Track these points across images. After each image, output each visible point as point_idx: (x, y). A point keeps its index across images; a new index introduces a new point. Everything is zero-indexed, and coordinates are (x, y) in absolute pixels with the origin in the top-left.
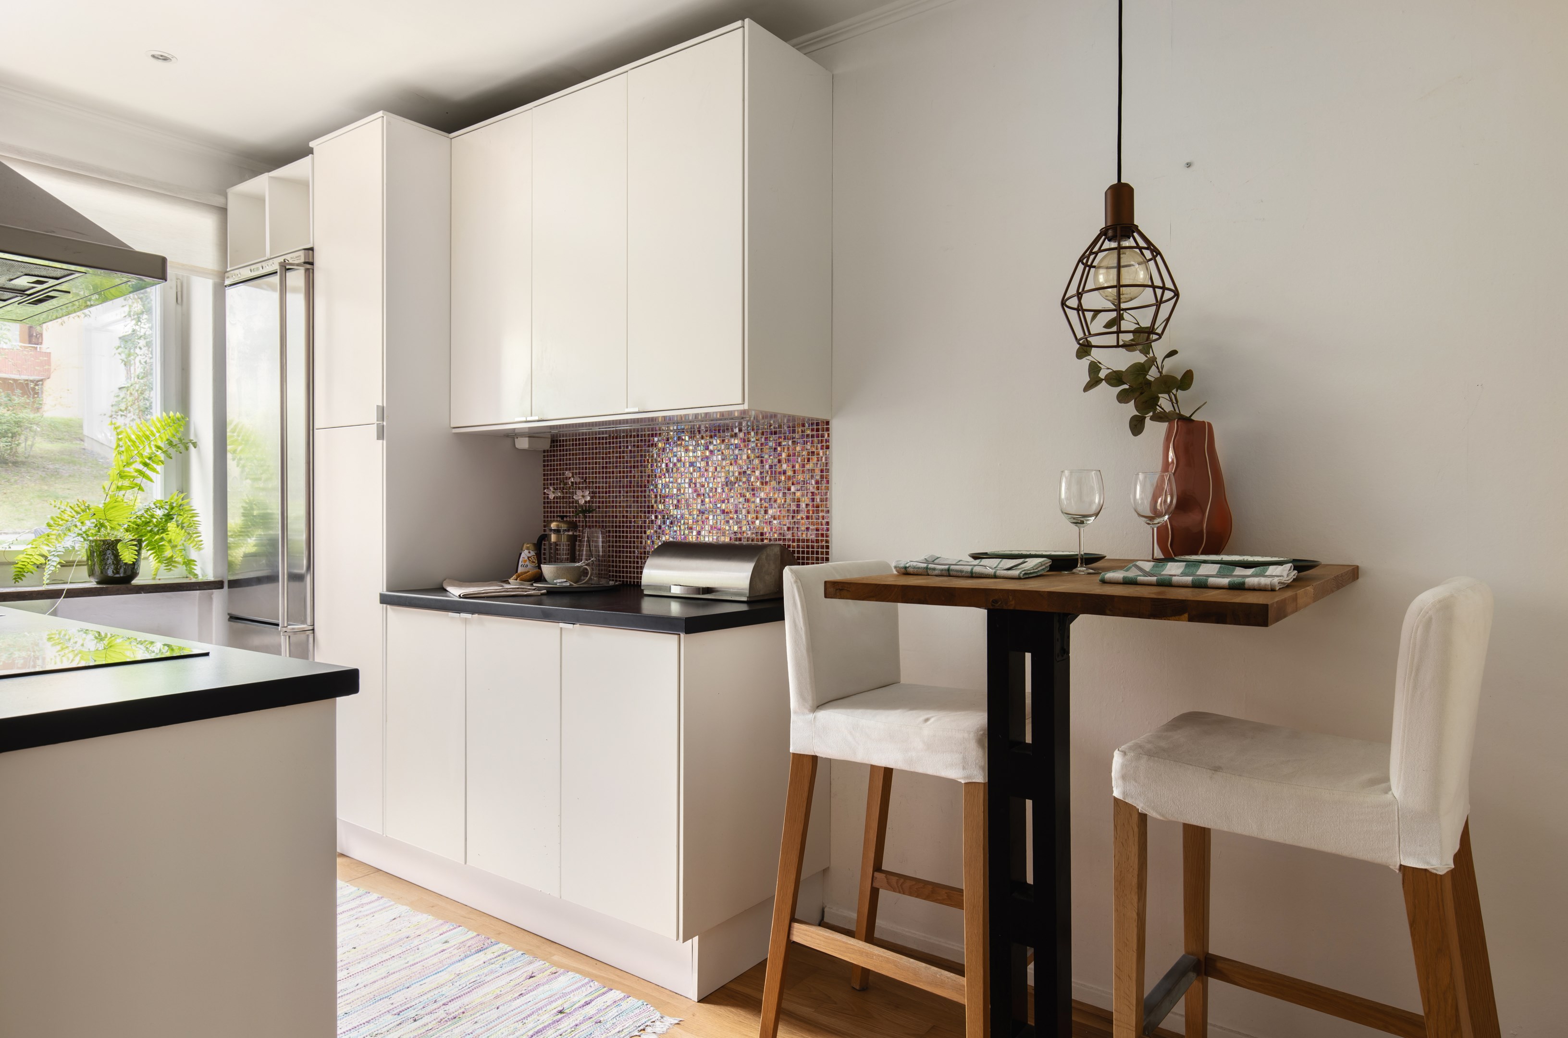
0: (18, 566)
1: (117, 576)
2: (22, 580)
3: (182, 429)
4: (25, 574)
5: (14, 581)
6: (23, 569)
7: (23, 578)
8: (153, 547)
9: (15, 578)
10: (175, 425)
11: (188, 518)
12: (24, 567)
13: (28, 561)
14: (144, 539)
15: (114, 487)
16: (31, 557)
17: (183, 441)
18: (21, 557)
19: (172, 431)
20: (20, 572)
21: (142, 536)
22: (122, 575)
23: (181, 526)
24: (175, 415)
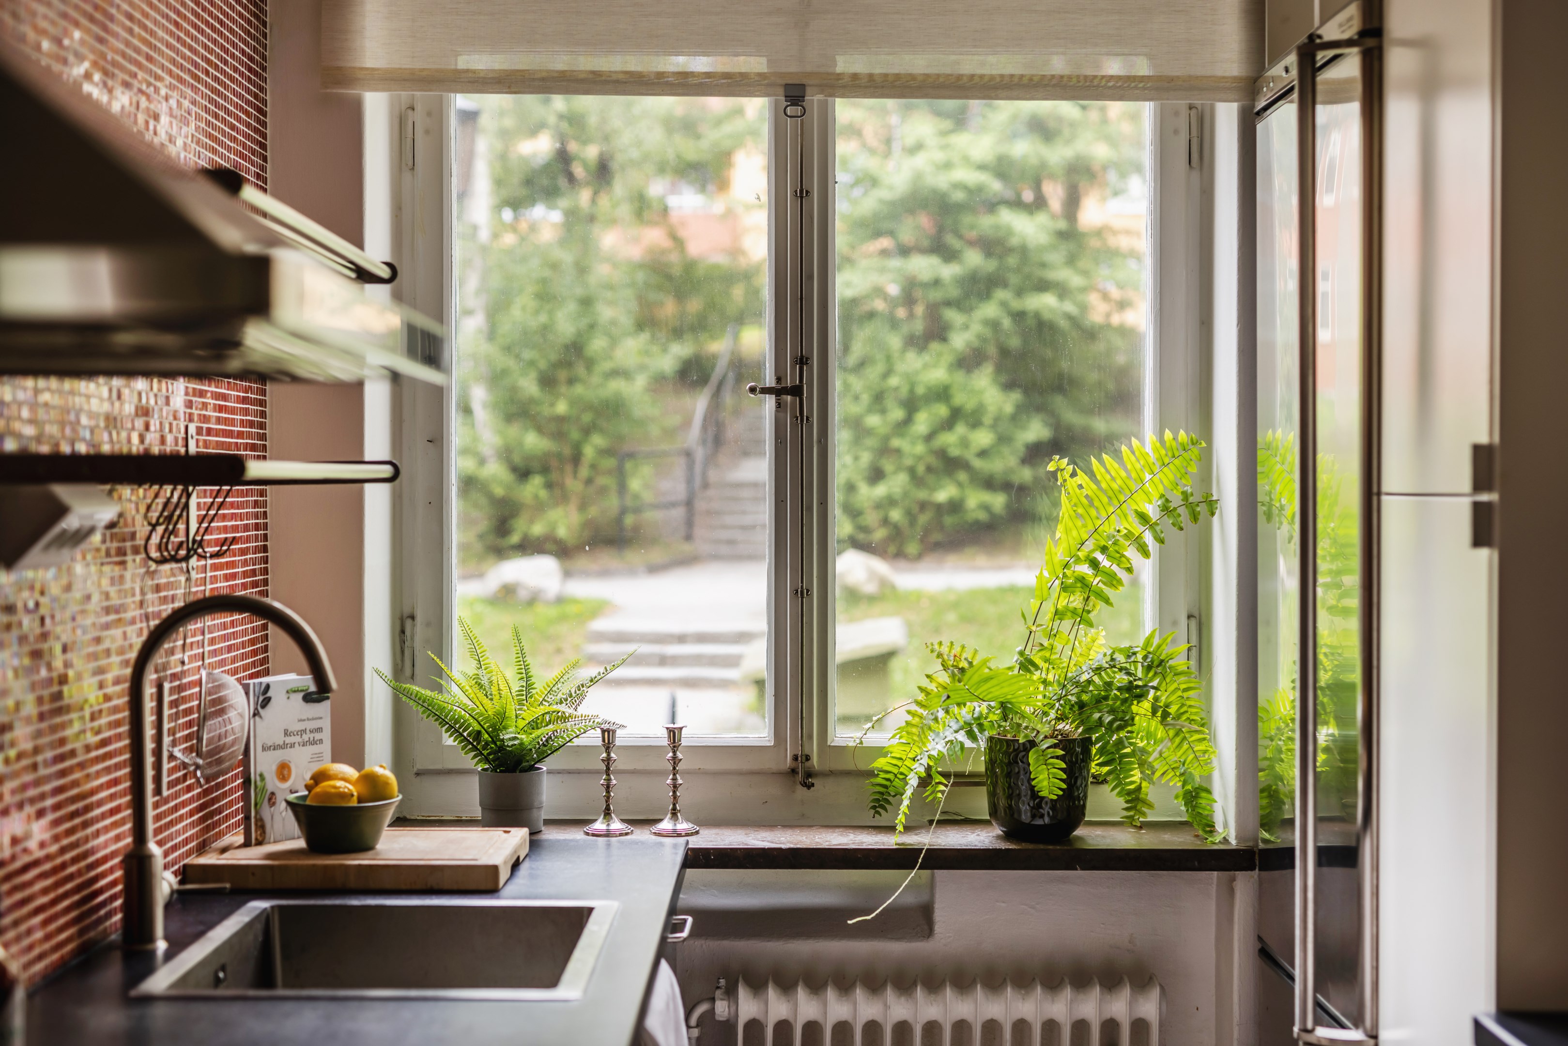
0: (879, 780)
1: (1040, 822)
2: (886, 810)
3: (1193, 469)
4: (890, 798)
5: (873, 811)
6: (886, 787)
7: (887, 806)
8: (1109, 757)
9: (874, 807)
10: (1176, 462)
11: (1179, 693)
12: (888, 783)
13: (895, 771)
14: (1094, 737)
15: (1049, 609)
16: (899, 763)
17: (1191, 499)
18: (881, 763)
19: (1171, 477)
20: (882, 793)
21: (1089, 730)
22: (1047, 820)
23: (1162, 713)
24: (1175, 439)
